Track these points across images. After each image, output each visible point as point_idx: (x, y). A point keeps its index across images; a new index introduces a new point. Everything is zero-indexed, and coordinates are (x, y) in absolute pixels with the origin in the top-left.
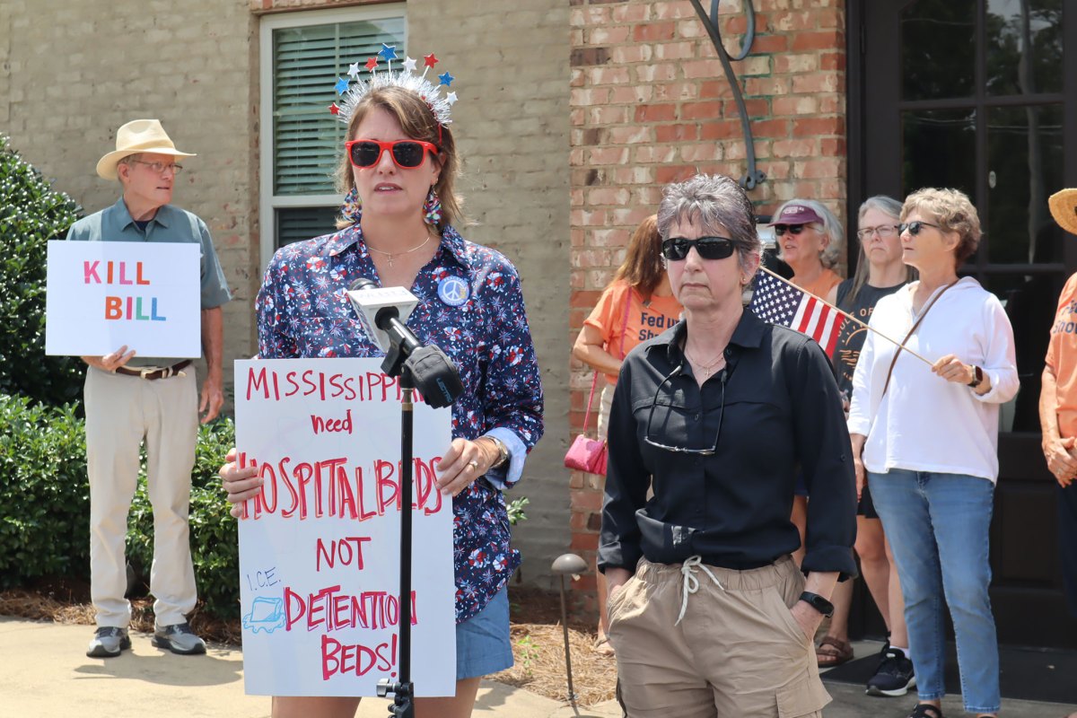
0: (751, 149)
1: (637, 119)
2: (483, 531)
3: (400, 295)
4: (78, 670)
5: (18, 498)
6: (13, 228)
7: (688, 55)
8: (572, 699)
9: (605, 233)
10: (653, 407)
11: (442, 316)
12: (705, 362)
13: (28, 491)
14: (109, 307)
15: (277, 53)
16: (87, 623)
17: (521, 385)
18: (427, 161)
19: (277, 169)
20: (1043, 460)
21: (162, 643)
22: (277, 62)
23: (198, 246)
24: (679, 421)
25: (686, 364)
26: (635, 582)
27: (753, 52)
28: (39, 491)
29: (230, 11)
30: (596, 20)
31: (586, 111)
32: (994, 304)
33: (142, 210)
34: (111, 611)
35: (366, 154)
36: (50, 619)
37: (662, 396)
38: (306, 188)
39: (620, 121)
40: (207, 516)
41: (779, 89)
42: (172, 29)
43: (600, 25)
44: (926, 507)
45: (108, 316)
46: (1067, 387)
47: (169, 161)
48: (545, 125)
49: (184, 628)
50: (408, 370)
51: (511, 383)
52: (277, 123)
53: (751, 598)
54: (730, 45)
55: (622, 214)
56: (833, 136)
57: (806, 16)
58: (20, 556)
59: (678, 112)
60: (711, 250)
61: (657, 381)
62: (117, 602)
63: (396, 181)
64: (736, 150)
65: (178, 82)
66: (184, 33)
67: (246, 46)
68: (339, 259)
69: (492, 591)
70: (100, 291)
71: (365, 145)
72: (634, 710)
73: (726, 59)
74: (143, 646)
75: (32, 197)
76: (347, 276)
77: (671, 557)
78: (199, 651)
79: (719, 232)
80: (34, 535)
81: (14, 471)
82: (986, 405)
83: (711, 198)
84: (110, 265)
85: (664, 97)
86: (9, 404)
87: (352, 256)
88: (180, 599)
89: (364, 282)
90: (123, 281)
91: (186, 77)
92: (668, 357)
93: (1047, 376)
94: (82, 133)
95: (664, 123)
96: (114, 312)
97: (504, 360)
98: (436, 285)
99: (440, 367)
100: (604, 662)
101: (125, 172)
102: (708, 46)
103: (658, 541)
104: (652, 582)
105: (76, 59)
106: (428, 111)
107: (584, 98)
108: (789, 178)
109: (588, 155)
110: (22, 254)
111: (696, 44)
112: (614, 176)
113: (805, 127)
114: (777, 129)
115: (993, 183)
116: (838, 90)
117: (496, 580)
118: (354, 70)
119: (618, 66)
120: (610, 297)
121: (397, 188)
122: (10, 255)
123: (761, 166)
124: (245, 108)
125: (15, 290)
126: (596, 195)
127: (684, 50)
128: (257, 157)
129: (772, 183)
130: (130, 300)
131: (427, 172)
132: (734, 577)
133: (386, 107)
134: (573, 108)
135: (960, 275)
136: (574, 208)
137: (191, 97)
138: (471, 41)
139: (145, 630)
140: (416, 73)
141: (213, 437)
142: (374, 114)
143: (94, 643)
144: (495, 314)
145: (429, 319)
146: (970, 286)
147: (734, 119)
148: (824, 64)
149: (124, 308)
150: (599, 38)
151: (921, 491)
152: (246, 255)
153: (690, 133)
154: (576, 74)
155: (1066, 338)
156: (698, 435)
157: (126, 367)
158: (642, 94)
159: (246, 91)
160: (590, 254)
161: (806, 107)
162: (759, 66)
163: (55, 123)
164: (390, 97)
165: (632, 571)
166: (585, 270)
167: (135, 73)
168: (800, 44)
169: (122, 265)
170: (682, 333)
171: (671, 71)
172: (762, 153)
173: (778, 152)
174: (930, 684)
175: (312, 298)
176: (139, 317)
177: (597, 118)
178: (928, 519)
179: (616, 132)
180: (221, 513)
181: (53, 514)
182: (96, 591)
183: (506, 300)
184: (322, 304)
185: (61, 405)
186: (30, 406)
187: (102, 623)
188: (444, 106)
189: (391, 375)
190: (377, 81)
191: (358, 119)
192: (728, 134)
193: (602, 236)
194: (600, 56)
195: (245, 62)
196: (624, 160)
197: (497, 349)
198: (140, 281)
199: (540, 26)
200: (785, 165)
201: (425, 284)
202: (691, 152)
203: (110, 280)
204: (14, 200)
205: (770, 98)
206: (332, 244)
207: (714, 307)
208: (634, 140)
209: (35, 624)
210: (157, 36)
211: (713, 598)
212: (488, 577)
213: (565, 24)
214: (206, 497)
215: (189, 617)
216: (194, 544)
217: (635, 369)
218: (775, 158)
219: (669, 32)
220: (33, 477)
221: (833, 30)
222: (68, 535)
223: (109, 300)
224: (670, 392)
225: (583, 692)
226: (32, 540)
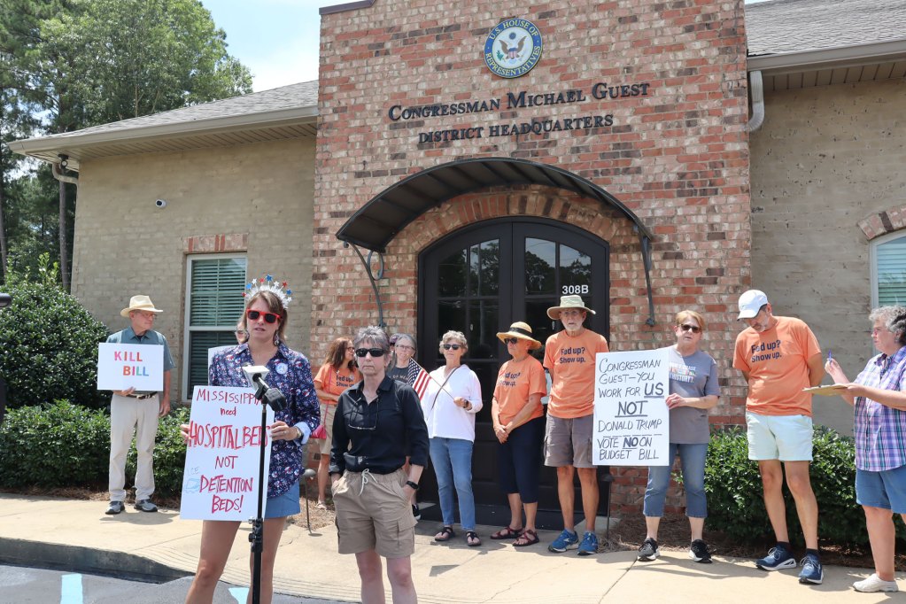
0: (381, 314)
1: (337, 301)
2: (291, 460)
3: (262, 369)
4: (101, 520)
5: (77, 448)
6: (79, 336)
7: (358, 277)
8: (309, 527)
9: (324, 345)
10: (351, 413)
11: (277, 378)
12: (370, 396)
13: (81, 445)
14: (125, 371)
15: (193, 270)
16: (105, 500)
17: (310, 404)
18: (276, 321)
19: (192, 315)
20: (494, 432)
21: (138, 507)
22: (193, 273)
23: (162, 346)
24: (361, 417)
25: (363, 396)
26: (343, 479)
27: (383, 277)
28: (87, 446)
29: (175, 252)
30: (323, 263)
31: (318, 297)
32: (473, 374)
33: (139, 331)
34: (117, 494)
35: (255, 315)
36: (88, 499)
37: (355, 409)
38: (203, 324)
39: (331, 301)
40: (160, 455)
41: (392, 291)
42: (150, 258)
43: (324, 265)
44: (448, 451)
45: (125, 374)
46: (503, 406)
47: (152, 314)
48: (301, 302)
49: (148, 501)
50: (266, 397)
51: (306, 403)
52: (192, 297)
53: (388, 485)
54: (374, 274)
55: (330, 337)
56: (412, 310)
57: (403, 264)
58: (75, 472)
59: (353, 299)
60: (375, 353)
61: (353, 403)
62: (120, 490)
63: (264, 327)
64: (375, 314)
65: (152, 280)
66: (155, 260)
67: (181, 266)
68: (239, 355)
69: (293, 483)
70: (121, 364)
71: (254, 312)
72: (343, 530)
73: (372, 279)
74: (130, 509)
75: (87, 323)
76: (241, 362)
77: (357, 469)
78: (154, 510)
79: (378, 347)
80: (83, 464)
81: (75, 436)
82: (471, 414)
83: (375, 334)
84: (126, 353)
85: (348, 293)
86: (74, 409)
87: (244, 354)
88: (147, 489)
89: (248, 363)
90: (131, 360)
91: (155, 277)
92: (357, 394)
93: (494, 401)
94: (109, 298)
95: (348, 303)
96: (127, 372)
97: (302, 395)
98: (275, 367)
99: (278, 396)
100: (321, 512)
101: (133, 316)
102: (366, 274)
103: (352, 463)
104: (349, 480)
105: (108, 268)
106: (280, 302)
107: (317, 292)
108: (395, 325)
109: (318, 314)
110: (83, 347)
111: (361, 273)
112: (328, 323)
113: (402, 306)
114: (391, 307)
115: (472, 329)
116: (414, 292)
117: (295, 479)
118: (254, 281)
119: (330, 281)
120: (324, 370)
121: (263, 330)
122: (77, 348)
123: (384, 321)
124: (179, 291)
125: (79, 361)
126: (321, 330)
127: (356, 276)
128: (184, 310)
129: (389, 327)
130: (134, 368)
131: (276, 326)
132: (381, 477)
133: (264, 298)
134: (313, 296)
135: (462, 363)
136: (312, 334)
137: (157, 286)
138: (272, 268)
139: (130, 502)
140: (278, 288)
141: (164, 422)
142: (260, 300)
143: (109, 508)
144: (298, 377)
145: (273, 378)
146: (465, 368)
147: (375, 302)
148: (410, 282)
149: (131, 371)
150: (324, 270)
151: (446, 445)
152: (177, 349)
153: (358, 307)
154: (314, 283)
155: (503, 387)
156: (368, 423)
157: (130, 394)
158: (340, 292)
159: (180, 284)
160: (317, 353)
161: (402, 298)
162: (385, 282)
163: (98, 293)
164: (266, 295)
165: (342, 475)
166: (316, 358)
167: (134, 275)
168: (401, 275)
169: (131, 353)
170: (362, 385)
171: (351, 283)
172: (385, 315)
173: (392, 315)
174: (449, 519)
175: (227, 370)
176: (138, 374)
177: (322, 300)
178: (448, 455)
179: (329, 306)
180: (167, 453)
181: (92, 454)
182: (110, 487)
183: (303, 372)
184: (231, 373)
185: (97, 409)
186: (83, 410)
187: (113, 499)
188: (286, 301)
189: (259, 399)
190: (263, 288)
191: (254, 301)
192: (372, 308)
193: (323, 346)
194: (324, 276)
195: (180, 273)
196: (332, 316)
197: (299, 391)
198: (138, 360)
199: (300, 264)
200: (394, 320)
201: (271, 365)
202: (358, 314)
203: (126, 359)
204: (80, 324)
205: (389, 295)
206: (237, 349)
207: (375, 374)
208: (336, 309)
209: (81, 501)
210: (143, 260)
211: (373, 486)
212: (292, 477)
213: (311, 264)
214: (160, 447)
215: (150, 496)
216: (154, 466)
217: (344, 399)
218: (390, 317)
219: (351, 268)
220: (84, 439)
221: (413, 270)
222: (97, 463)
223: (125, 367)
224: (357, 407)
225: (313, 524)
226: (82, 465)
